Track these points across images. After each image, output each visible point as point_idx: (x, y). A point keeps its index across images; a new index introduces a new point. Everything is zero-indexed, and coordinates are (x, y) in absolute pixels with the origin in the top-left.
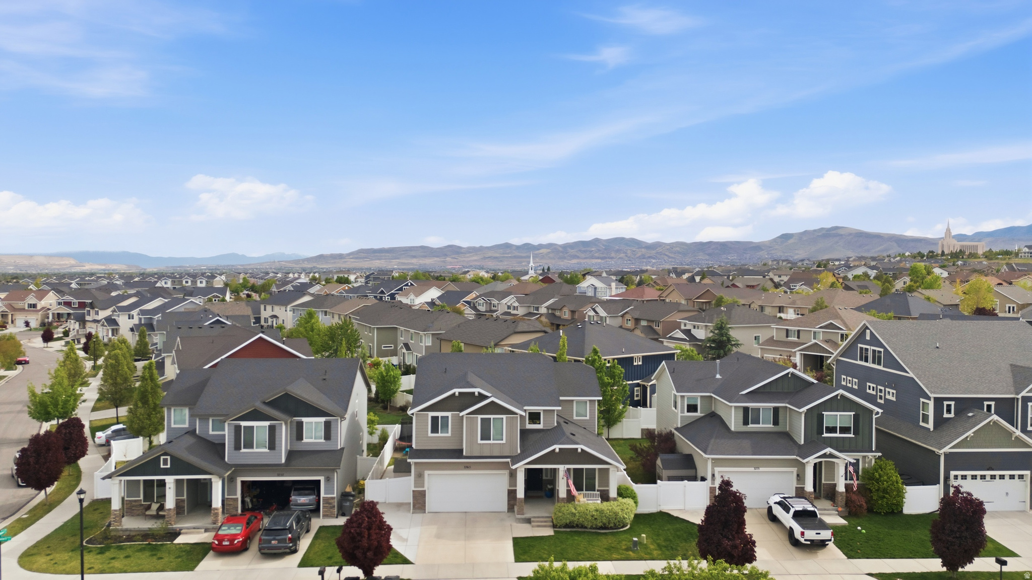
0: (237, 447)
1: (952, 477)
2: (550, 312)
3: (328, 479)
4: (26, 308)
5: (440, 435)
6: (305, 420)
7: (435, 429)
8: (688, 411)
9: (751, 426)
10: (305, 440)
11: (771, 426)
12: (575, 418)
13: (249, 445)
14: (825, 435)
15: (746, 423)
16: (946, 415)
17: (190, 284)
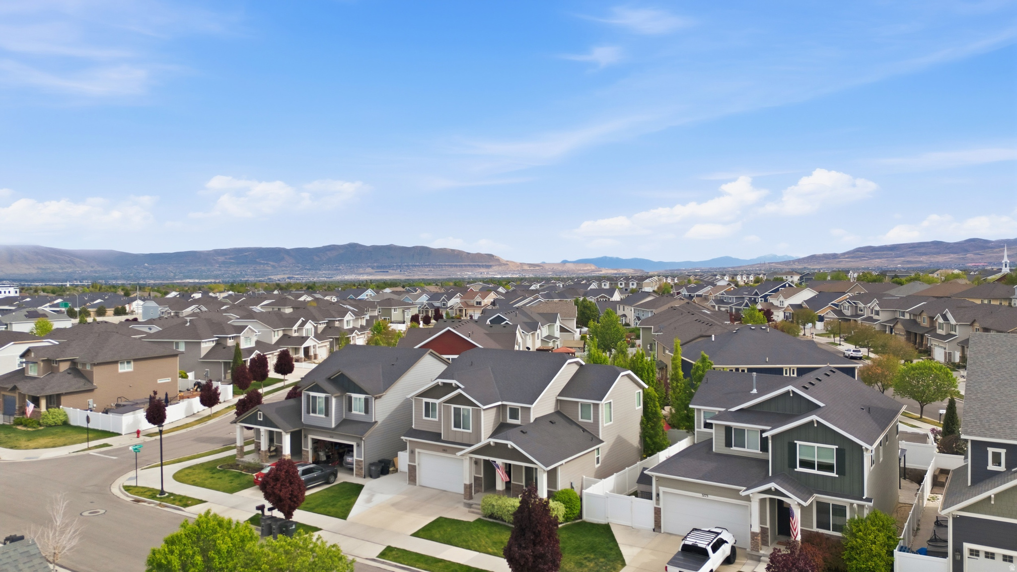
0: (308, 412)
1: (966, 553)
3: (358, 445)
5: (430, 419)
6: (354, 395)
7: (427, 414)
8: (705, 427)
9: (734, 448)
10: (353, 412)
11: (759, 451)
12: (580, 420)
13: (314, 411)
14: (799, 469)
15: (728, 444)
16: (991, 467)
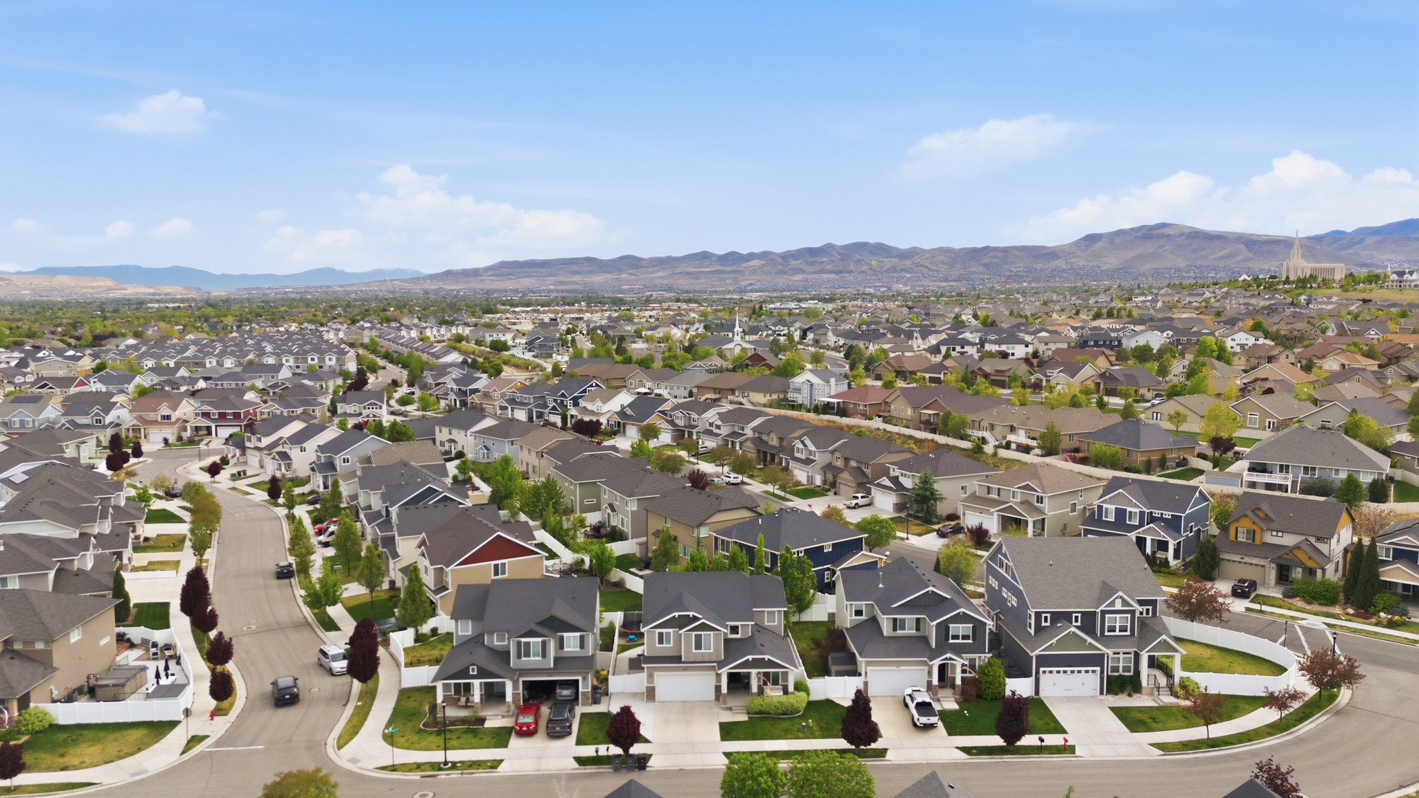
0: (519, 657)
1: (1041, 672)
2: (757, 435)
3: (584, 679)
4: (159, 420)
5: (664, 645)
6: (566, 635)
7: (661, 642)
8: (856, 615)
9: (898, 632)
10: (566, 649)
11: (914, 631)
12: (766, 624)
13: (527, 654)
14: (951, 641)
15: (895, 629)
16: (1043, 624)
17: (316, 361)
